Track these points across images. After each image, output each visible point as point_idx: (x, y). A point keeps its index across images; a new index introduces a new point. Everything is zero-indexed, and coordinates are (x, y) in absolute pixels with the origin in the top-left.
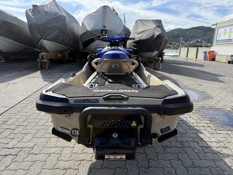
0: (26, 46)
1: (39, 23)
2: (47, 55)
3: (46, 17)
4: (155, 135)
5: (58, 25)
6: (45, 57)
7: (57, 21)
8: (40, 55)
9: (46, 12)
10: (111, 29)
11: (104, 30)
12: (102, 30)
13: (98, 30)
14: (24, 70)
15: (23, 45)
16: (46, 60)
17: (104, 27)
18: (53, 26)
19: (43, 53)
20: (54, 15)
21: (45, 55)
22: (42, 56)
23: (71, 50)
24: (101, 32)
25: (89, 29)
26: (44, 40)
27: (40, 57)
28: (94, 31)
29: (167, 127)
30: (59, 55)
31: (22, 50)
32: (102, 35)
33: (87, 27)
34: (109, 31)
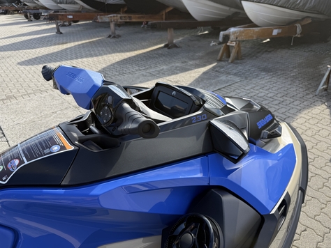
2: (240, 32)
6: (232, 37)
8: (222, 33)
16: (234, 44)
19: (232, 30)
21: (234, 33)
22: (226, 37)
27: (221, 39)
31: (229, 16)
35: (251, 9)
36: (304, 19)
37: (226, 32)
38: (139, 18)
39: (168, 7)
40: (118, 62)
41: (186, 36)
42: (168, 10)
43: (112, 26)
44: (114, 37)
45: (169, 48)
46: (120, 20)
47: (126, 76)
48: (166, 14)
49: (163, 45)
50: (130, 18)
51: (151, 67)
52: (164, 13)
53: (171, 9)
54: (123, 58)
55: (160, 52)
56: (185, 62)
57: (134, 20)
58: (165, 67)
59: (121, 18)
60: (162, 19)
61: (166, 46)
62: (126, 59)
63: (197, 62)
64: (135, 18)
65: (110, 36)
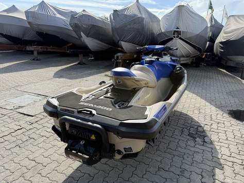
0: (110, 46)
1: (118, 26)
2: (123, 55)
3: (124, 20)
4: (119, 152)
5: (135, 27)
6: (120, 58)
7: (135, 23)
8: (116, 55)
9: (125, 15)
10: (185, 30)
11: (177, 32)
12: (175, 31)
13: (171, 31)
14: (103, 68)
15: (107, 45)
16: (120, 61)
17: (178, 28)
18: (130, 28)
19: (119, 54)
20: (133, 17)
21: (120, 55)
22: (118, 57)
24: (174, 34)
25: (163, 31)
26: (122, 42)
27: (115, 58)
28: (167, 32)
29: (129, 148)
30: (135, 56)
31: (107, 49)
32: (174, 37)
33: (162, 29)
34: (183, 32)
35: (125, 45)
38: (52, 49)
39: (69, 43)
42: (69, 45)
43: (35, 53)
44: (37, 60)
45: (81, 65)
46: (40, 50)
48: (68, 47)
50: (47, 48)
52: (66, 46)
53: (71, 44)
59: (41, 48)
60: (65, 50)
61: (79, 64)
64: (50, 49)
65: (34, 59)
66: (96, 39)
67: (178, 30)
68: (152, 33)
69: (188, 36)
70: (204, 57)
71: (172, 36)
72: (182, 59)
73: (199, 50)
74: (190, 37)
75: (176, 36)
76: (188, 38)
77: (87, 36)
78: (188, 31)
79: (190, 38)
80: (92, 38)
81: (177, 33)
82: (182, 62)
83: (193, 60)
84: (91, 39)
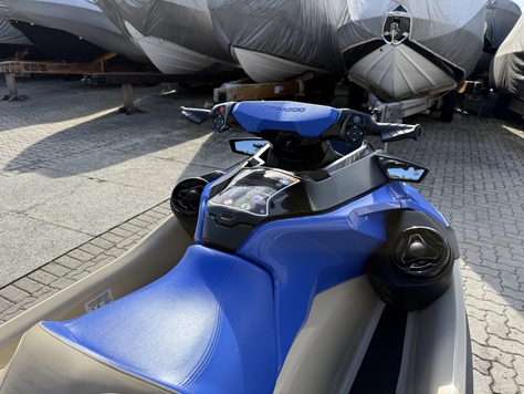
2: (239, 89)
5: (273, 6)
8: (216, 91)
10: (423, 16)
11: (397, 20)
12: (391, 20)
13: (377, 20)
17: (400, 8)
18: (259, 9)
19: (228, 86)
21: (232, 90)
22: (223, 95)
23: (314, 73)
24: (387, 28)
25: (354, 17)
27: (216, 99)
28: (367, 21)
30: (277, 89)
31: (207, 68)
32: (389, 38)
33: (350, 11)
34: (417, 21)
35: (246, 59)
36: (304, 73)
37: (221, 89)
38: (59, 68)
39: (107, 52)
40: (49, 138)
41: (145, 96)
42: (107, 57)
43: (10, 80)
44: (16, 99)
45: (128, 114)
46: (24, 71)
47: (80, 157)
48: (105, 62)
49: (117, 109)
50: (43, 67)
51: (115, 142)
52: (102, 61)
53: (113, 55)
54: (54, 132)
55: (116, 119)
56: (167, 133)
57: (51, 71)
58: (140, 141)
59: (26, 67)
60: (100, 71)
61: (122, 111)
62: (63, 133)
63: (185, 131)
64: (52, 68)
65: (6, 98)
66: (172, 40)
67: (402, 14)
68: (325, 25)
69: (432, 34)
70: (462, 91)
71: (382, 35)
72: (406, 103)
73: (457, 75)
74: (438, 39)
75: (393, 33)
76: (432, 40)
77: (145, 32)
78: (434, 18)
79: (436, 42)
80: (160, 37)
81: (398, 25)
82: (407, 114)
83: (436, 102)
84: (156, 41)
